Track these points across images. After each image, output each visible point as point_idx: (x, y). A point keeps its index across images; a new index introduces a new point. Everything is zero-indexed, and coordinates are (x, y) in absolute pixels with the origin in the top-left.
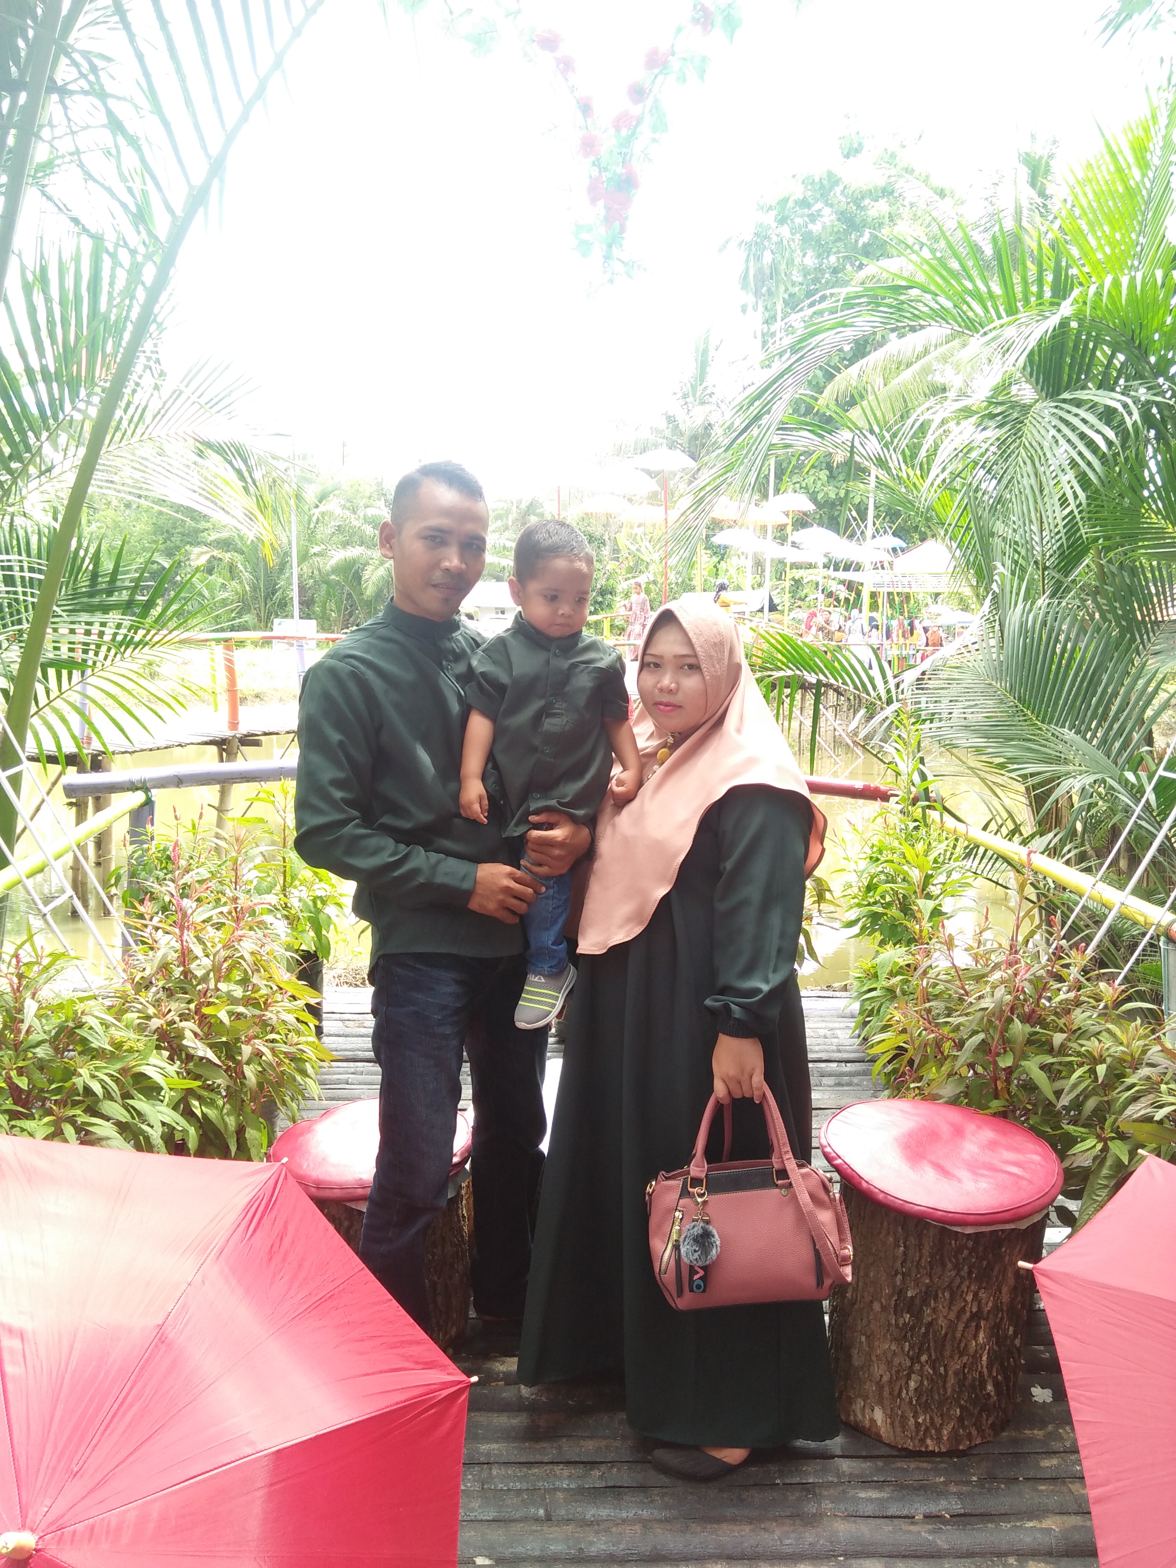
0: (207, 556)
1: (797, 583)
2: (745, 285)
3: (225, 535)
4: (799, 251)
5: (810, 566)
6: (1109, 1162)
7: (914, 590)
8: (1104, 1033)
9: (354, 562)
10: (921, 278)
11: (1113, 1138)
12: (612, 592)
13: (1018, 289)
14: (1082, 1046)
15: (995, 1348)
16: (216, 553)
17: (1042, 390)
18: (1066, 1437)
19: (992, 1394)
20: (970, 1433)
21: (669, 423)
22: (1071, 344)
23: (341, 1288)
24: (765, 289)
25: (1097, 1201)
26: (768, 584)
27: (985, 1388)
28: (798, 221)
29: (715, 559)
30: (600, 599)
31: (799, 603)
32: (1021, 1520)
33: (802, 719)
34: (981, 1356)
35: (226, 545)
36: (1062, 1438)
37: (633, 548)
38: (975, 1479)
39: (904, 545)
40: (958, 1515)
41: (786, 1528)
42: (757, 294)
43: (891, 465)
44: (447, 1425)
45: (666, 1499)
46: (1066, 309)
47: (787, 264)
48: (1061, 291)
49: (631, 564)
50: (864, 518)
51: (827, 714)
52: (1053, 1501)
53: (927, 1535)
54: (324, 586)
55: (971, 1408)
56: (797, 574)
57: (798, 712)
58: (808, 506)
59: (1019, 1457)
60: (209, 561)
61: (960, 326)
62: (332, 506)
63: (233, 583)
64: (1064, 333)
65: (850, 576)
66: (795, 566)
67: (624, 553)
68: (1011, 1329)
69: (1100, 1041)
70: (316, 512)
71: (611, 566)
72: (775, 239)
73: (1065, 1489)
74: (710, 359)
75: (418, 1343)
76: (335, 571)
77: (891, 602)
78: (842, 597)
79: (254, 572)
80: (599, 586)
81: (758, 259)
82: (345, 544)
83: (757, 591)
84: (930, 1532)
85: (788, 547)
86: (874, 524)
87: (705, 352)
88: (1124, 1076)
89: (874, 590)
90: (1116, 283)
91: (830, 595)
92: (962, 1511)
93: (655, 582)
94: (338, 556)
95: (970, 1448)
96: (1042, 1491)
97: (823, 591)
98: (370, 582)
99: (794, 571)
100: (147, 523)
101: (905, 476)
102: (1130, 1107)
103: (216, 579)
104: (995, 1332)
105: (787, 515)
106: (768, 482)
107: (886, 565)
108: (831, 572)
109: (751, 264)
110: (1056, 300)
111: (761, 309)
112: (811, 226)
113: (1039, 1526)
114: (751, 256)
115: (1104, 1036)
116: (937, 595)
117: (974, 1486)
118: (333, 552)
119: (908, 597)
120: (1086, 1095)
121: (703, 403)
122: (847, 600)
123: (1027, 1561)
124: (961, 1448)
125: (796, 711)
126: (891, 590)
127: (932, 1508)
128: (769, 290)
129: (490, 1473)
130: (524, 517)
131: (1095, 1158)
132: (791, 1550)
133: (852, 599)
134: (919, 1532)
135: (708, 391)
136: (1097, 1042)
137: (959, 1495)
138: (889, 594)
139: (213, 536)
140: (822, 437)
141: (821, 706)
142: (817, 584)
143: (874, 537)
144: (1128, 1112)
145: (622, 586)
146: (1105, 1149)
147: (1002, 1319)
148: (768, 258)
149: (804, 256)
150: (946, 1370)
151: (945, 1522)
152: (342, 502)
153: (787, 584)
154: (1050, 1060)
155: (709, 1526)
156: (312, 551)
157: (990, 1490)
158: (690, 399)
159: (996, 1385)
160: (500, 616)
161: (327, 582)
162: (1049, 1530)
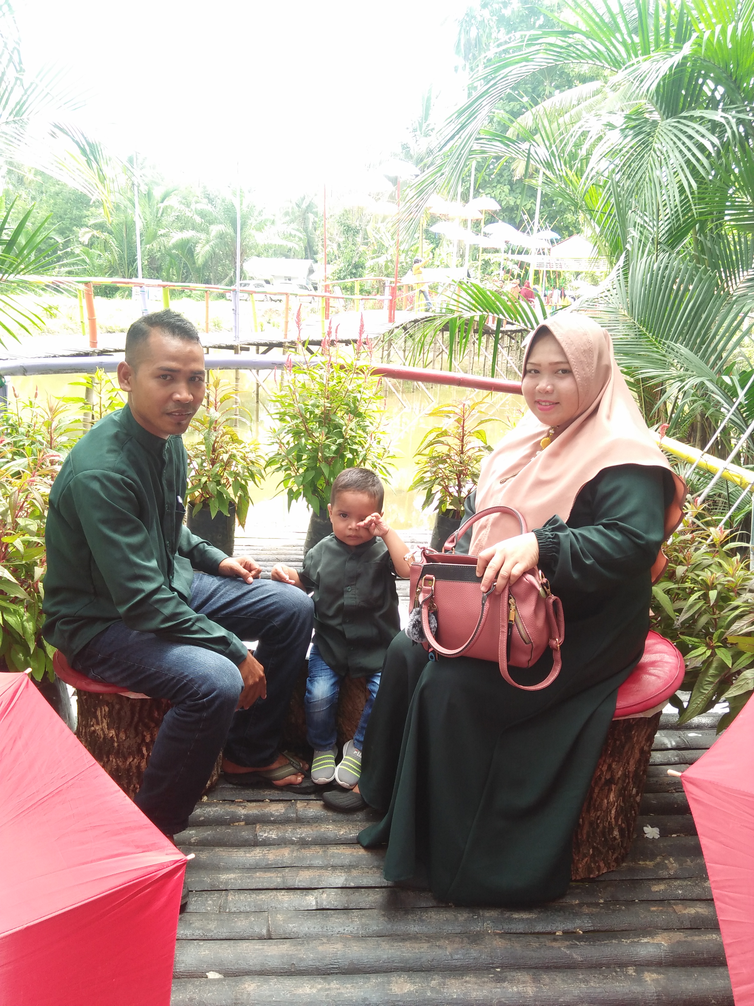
0: (89, 235)
1: (487, 263)
2: (458, 52)
3: (99, 221)
4: (495, 28)
5: (497, 251)
6: (714, 665)
7: (563, 269)
8: (713, 566)
9: (188, 241)
10: (583, 27)
11: (719, 647)
12: (363, 267)
13: (652, 39)
14: (698, 576)
15: (622, 804)
16: (96, 233)
17: (664, 113)
18: (670, 867)
19: (618, 837)
20: (599, 866)
21: (403, 149)
22: (686, 80)
23: (70, 783)
24: (471, 55)
25: (705, 694)
26: (467, 264)
27: (612, 834)
28: (496, 6)
29: (432, 246)
30: (354, 271)
31: (487, 276)
32: (638, 936)
33: (487, 354)
34: (611, 811)
35: (101, 227)
36: (667, 868)
37: (378, 237)
38: (602, 901)
39: (559, 237)
40: (589, 931)
41: (456, 946)
42: (466, 58)
43: (555, 167)
44: (163, 899)
45: (363, 920)
46: (687, 49)
47: (487, 37)
48: (681, 39)
49: (376, 248)
50: (532, 216)
51: (503, 352)
52: (662, 919)
53: (565, 950)
54: (168, 258)
55: (601, 848)
56: (486, 256)
57: (484, 350)
58: (496, 207)
59: (635, 883)
60: (91, 239)
61: (609, 65)
62: (172, 201)
63: (106, 254)
64: (682, 71)
65: (522, 258)
66: (485, 250)
67: (372, 240)
68: (634, 790)
69: (712, 572)
70: (162, 205)
71: (362, 248)
72: (479, 19)
73: (670, 910)
74: (432, 105)
75: (140, 828)
76: (175, 247)
77: (549, 278)
78: (516, 273)
79: (120, 246)
80: (354, 262)
81: (467, 32)
82: (182, 229)
83: (460, 268)
84: (568, 947)
85: (481, 237)
86: (539, 223)
87: (429, 99)
88: (730, 600)
89: (537, 269)
90: (724, 31)
91: (508, 272)
92: (592, 928)
93: (391, 261)
94: (177, 237)
95: (598, 876)
96: (653, 911)
97: (503, 269)
98: (200, 255)
99: (485, 254)
100: (46, 211)
101: (565, 175)
102: (735, 624)
103: (95, 252)
104: (623, 793)
105: (482, 213)
106: (469, 192)
107: (546, 251)
108: (510, 256)
109: (462, 36)
110: (678, 45)
111: (468, 69)
112: (504, 11)
113: (651, 941)
114: (463, 30)
115: (714, 568)
116: (578, 274)
117: (602, 908)
118: (173, 234)
119: (559, 275)
120: (700, 613)
121: (426, 135)
122: (519, 276)
123: (643, 972)
124: (592, 876)
125: (483, 349)
126: (548, 269)
127: (569, 926)
128: (474, 55)
129: (227, 899)
130: (304, 214)
131: (703, 663)
132: (459, 964)
133: (522, 274)
134: (559, 948)
135: (430, 128)
136: (709, 573)
137: (591, 916)
138: (548, 272)
139: (92, 222)
140: (508, 146)
141: (499, 346)
142: (500, 264)
143: (539, 230)
144: (734, 627)
145: (369, 264)
146: (713, 654)
147: (629, 782)
148: (473, 33)
149: (499, 31)
150: (583, 821)
151: (579, 938)
152: (180, 199)
153: (480, 263)
154: (672, 586)
155: (396, 944)
156: (159, 233)
157: (614, 911)
158: (418, 133)
159: (621, 831)
160: (288, 281)
161: (170, 255)
162: (659, 945)
